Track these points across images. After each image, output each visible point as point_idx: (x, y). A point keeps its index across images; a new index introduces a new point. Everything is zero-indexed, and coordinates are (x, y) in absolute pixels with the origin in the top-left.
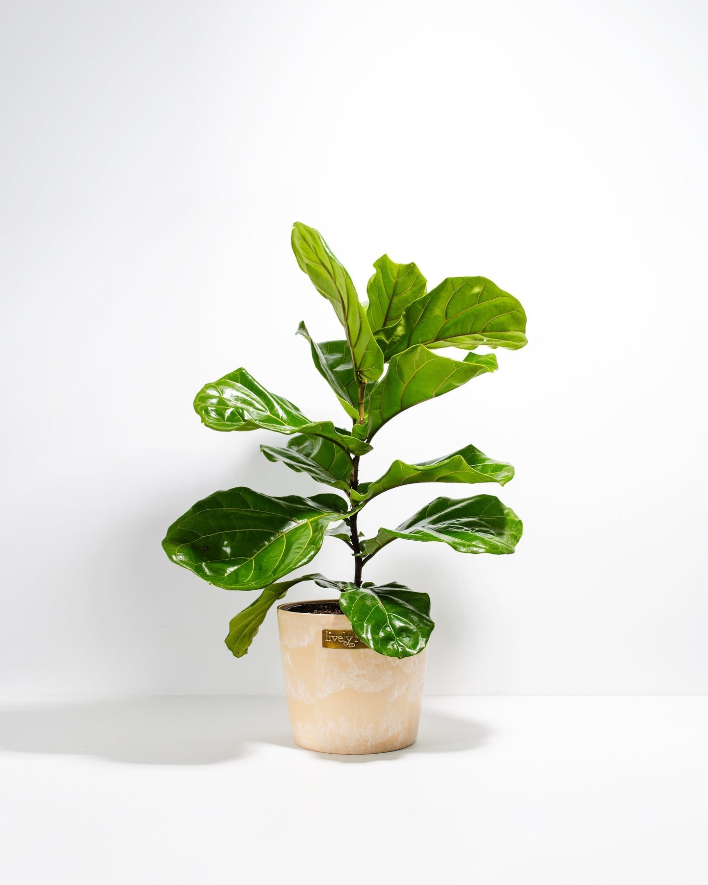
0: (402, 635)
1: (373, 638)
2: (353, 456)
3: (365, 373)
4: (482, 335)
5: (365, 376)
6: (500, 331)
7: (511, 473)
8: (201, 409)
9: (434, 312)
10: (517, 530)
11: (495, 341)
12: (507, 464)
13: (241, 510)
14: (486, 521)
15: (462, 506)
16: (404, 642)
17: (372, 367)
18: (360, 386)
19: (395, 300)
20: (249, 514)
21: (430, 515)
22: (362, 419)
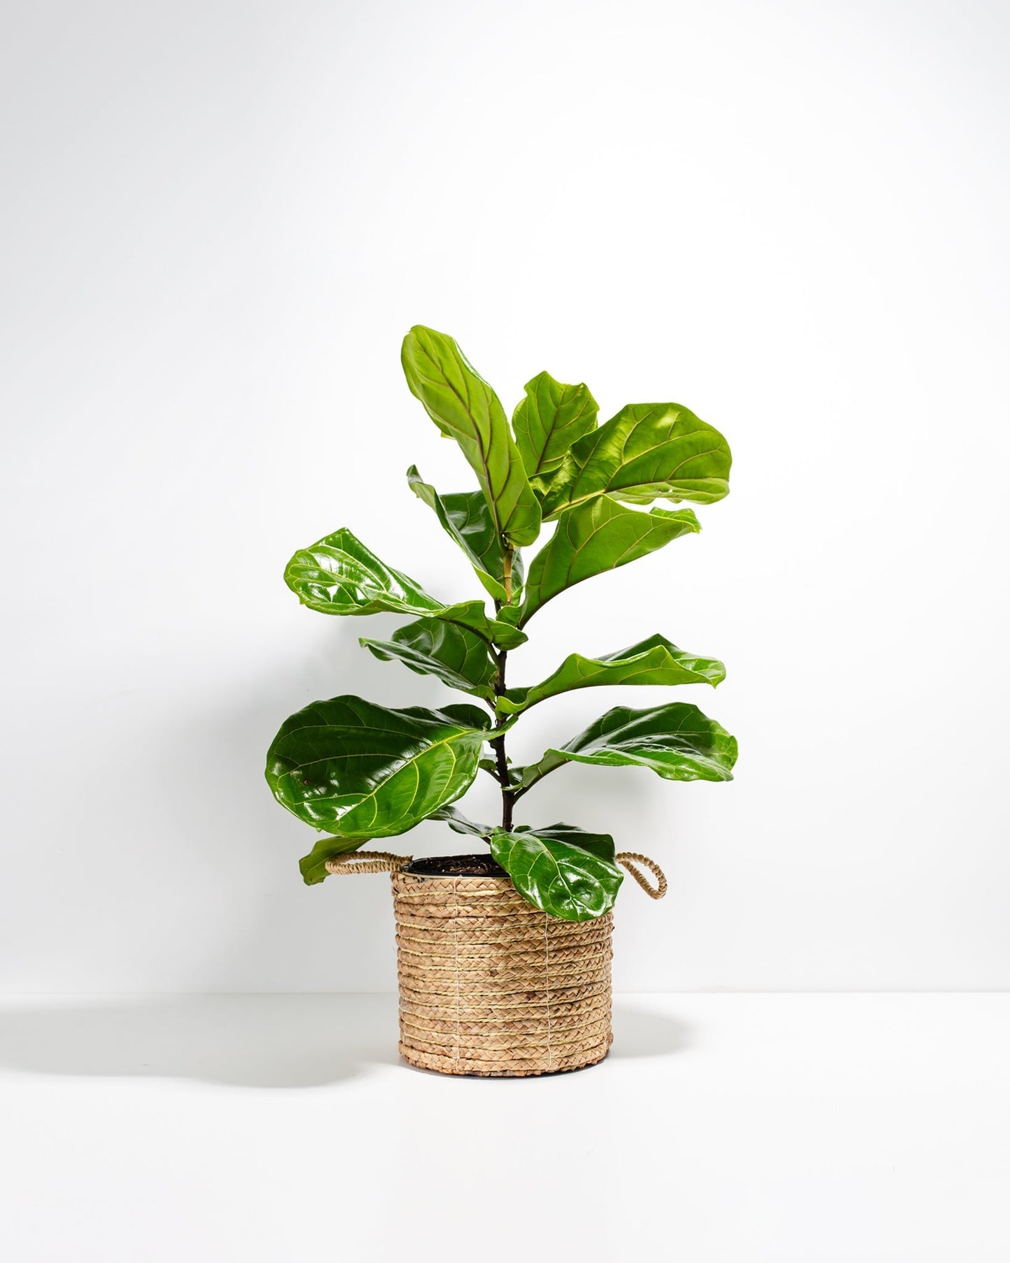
0: (579, 892)
1: (541, 896)
2: (497, 651)
3: (513, 536)
4: (670, 484)
5: (513, 539)
6: (695, 478)
7: (722, 671)
8: (298, 584)
9: (607, 452)
10: (730, 750)
11: (685, 492)
12: (713, 659)
13: (349, 728)
14: (686, 738)
15: (651, 719)
16: (582, 900)
17: (523, 527)
18: (506, 554)
19: (555, 435)
20: (362, 732)
21: (606, 732)
22: (509, 600)
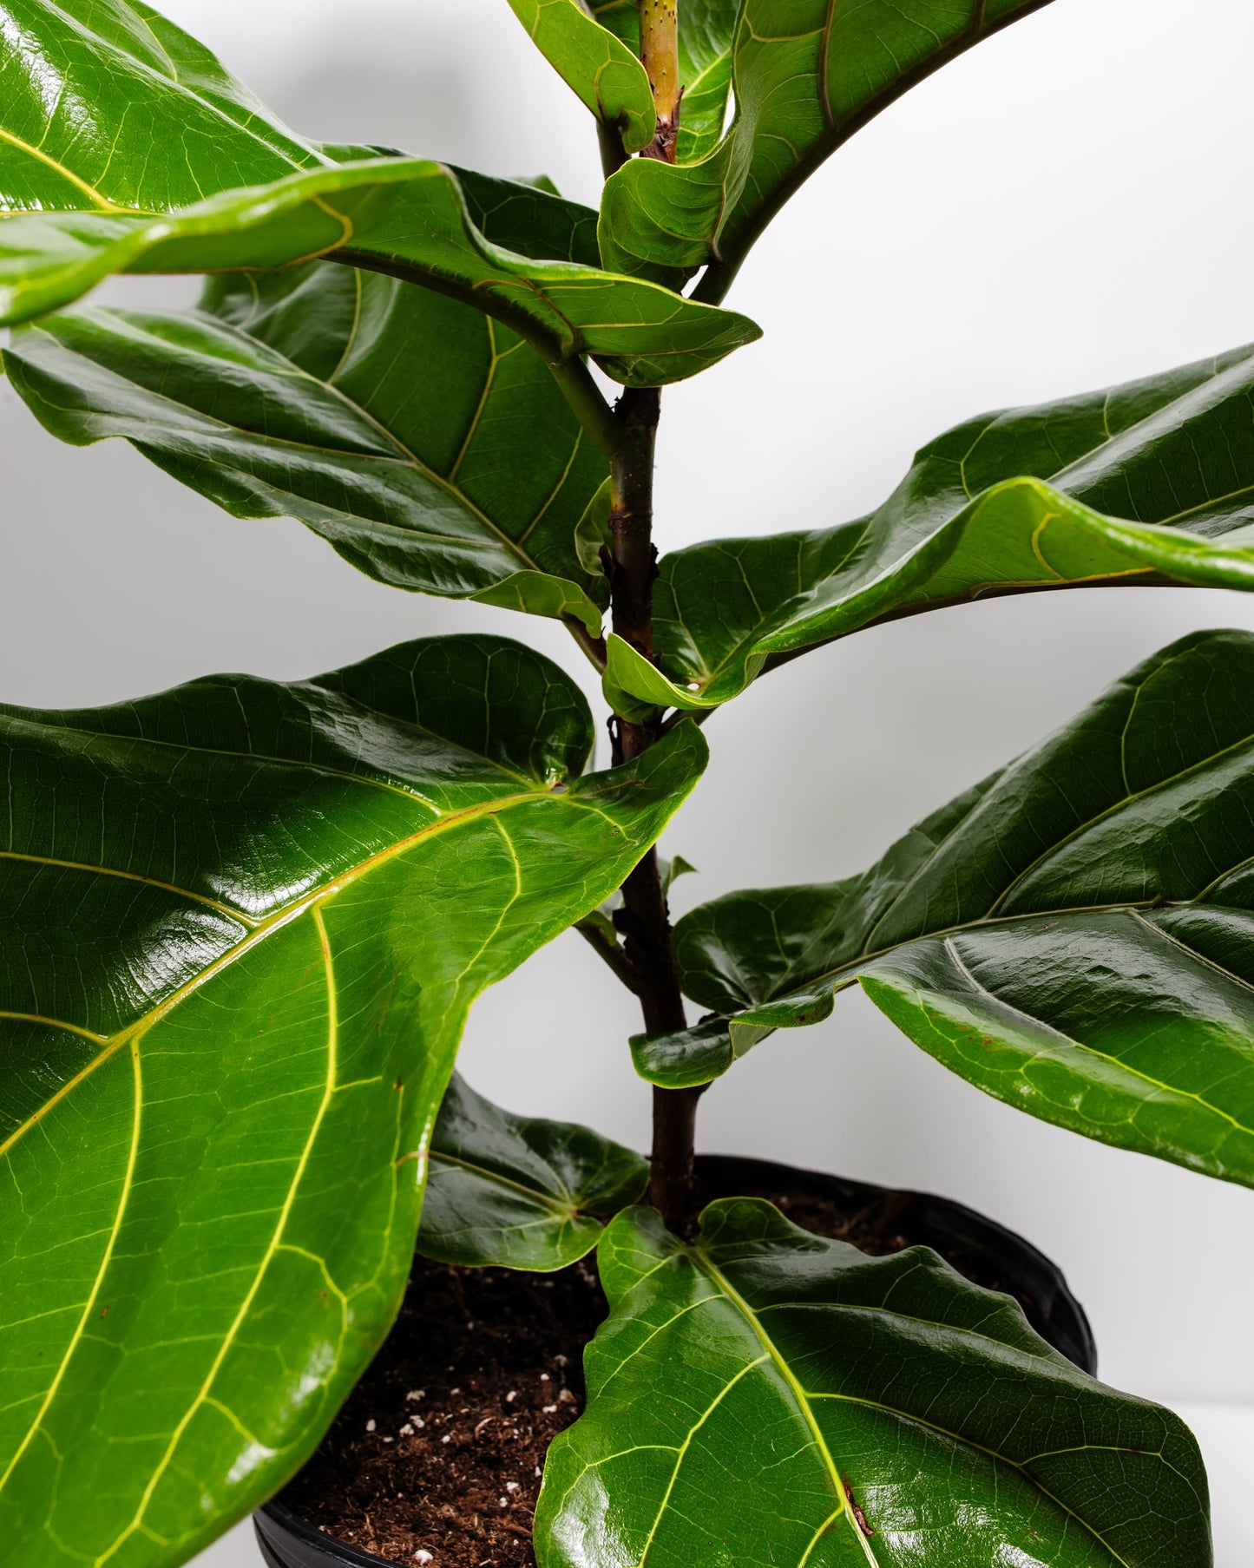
2: (611, 390)
22: (665, 119)
